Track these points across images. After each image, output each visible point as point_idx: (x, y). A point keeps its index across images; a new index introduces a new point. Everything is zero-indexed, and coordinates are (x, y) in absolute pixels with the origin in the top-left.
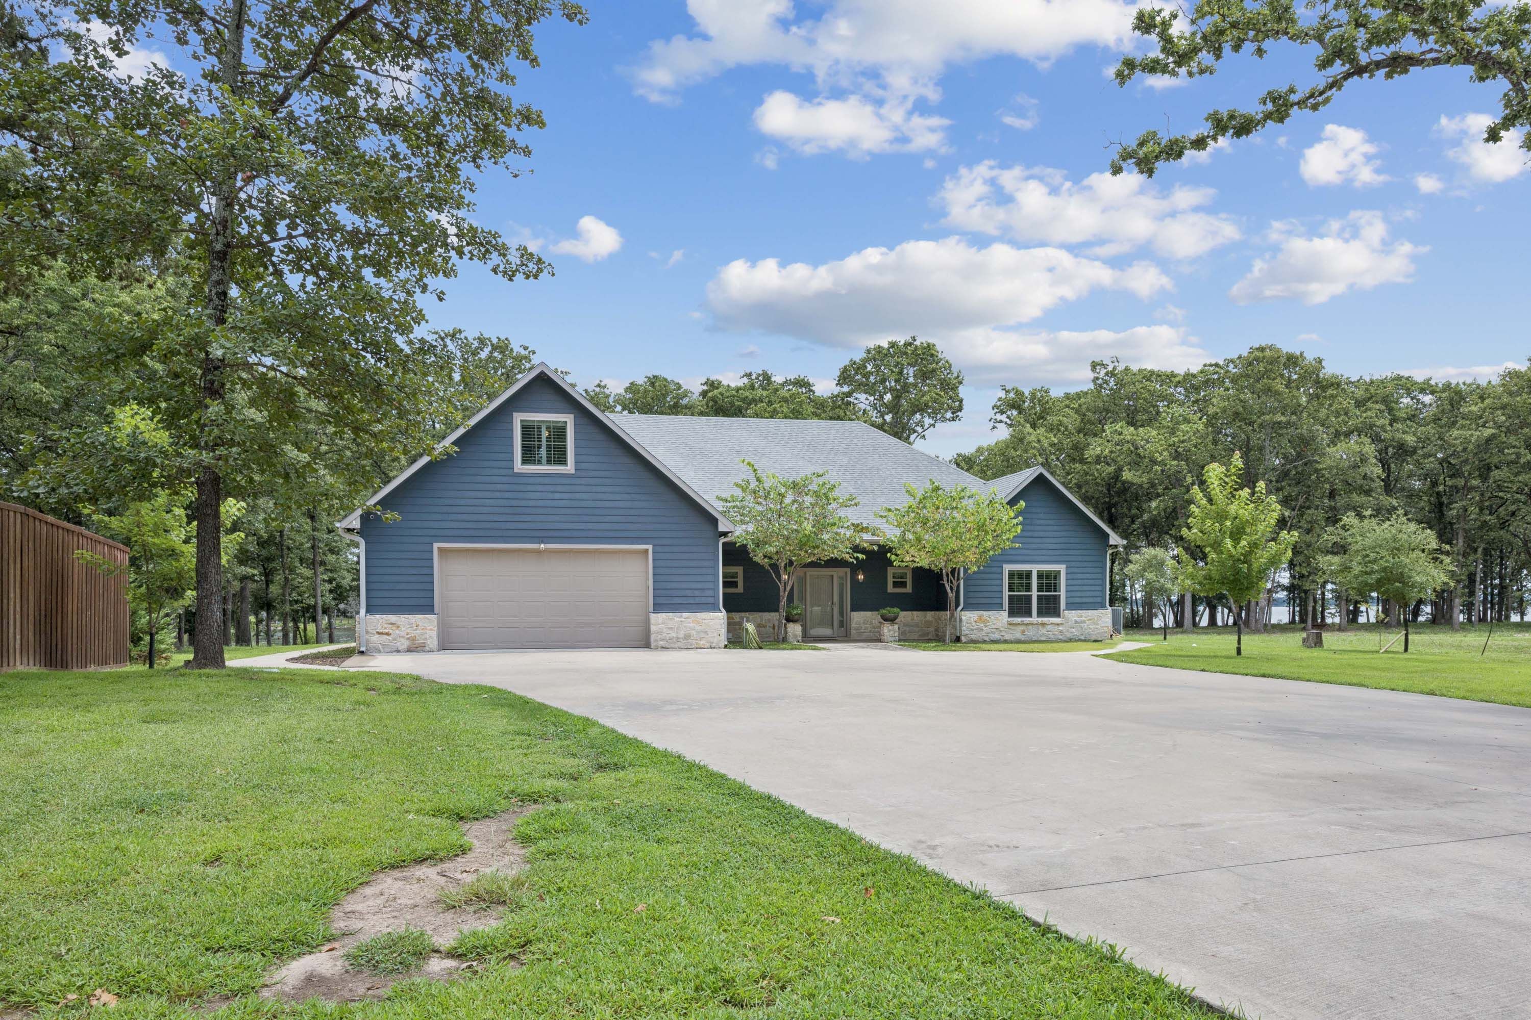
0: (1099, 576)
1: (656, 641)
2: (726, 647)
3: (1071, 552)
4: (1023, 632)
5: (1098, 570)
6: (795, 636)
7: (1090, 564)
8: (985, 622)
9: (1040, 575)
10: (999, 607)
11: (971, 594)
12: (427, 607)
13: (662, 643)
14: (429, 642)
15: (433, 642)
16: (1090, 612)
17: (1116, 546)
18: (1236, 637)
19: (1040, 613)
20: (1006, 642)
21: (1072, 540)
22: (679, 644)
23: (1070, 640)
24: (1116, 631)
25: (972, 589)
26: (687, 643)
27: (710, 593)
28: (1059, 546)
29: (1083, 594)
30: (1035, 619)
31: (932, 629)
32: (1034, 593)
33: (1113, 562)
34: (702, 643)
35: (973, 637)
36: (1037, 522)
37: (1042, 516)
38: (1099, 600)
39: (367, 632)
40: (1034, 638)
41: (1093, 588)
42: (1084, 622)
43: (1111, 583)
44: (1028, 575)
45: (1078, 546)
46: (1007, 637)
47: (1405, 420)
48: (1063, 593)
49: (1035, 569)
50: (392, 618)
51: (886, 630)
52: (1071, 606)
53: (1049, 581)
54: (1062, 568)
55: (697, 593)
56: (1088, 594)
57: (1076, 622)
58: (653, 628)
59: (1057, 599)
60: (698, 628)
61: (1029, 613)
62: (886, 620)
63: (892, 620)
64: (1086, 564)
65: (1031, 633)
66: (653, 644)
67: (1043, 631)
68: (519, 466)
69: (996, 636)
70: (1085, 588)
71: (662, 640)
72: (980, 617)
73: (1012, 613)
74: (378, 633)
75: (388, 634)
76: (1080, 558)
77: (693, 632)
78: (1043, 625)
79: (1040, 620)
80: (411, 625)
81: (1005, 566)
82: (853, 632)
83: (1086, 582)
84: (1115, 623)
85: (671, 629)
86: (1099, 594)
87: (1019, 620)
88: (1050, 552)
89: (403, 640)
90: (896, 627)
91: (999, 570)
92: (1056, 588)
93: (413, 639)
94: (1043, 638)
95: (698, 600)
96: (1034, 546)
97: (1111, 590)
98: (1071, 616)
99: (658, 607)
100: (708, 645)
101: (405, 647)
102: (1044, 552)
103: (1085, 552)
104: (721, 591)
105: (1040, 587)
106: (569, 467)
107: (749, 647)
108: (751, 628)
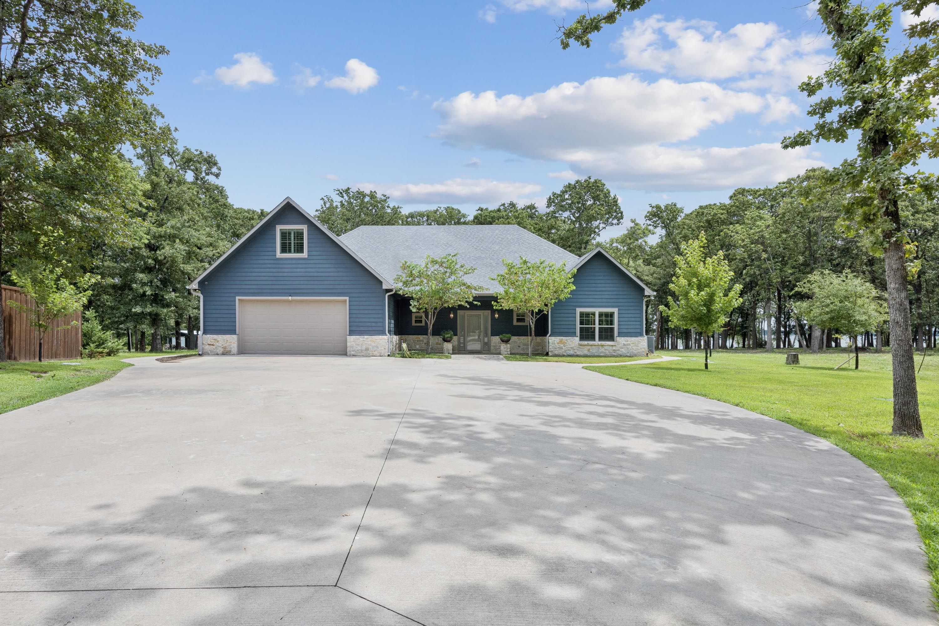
0: (639, 315)
1: (350, 351)
2: (389, 355)
3: (621, 300)
4: (589, 350)
5: (638, 312)
6: (448, 350)
7: (633, 308)
8: (564, 343)
9: (601, 315)
10: (573, 334)
11: (556, 326)
12: (233, 331)
13: (353, 353)
14: (232, 350)
15: (235, 350)
16: (633, 339)
17: (649, 296)
18: (704, 355)
19: (601, 339)
20: (578, 356)
21: (621, 293)
22: (362, 354)
23: (621, 356)
24: (651, 351)
25: (556, 323)
26: (366, 354)
27: (380, 324)
28: (613, 297)
29: (629, 327)
30: (597, 342)
31: (540, 347)
32: (597, 326)
33: (647, 307)
34: (375, 353)
35: (556, 352)
36: (599, 281)
37: (601, 278)
38: (639, 331)
39: (203, 344)
40: (596, 354)
41: (634, 323)
42: (629, 345)
43: (647, 320)
44: (594, 314)
45: (625, 297)
46: (578, 353)
47: (925, 212)
48: (616, 326)
49: (597, 311)
50: (215, 336)
51: (502, 348)
52: (621, 334)
53: (608, 318)
54: (615, 310)
55: (373, 324)
56: (632, 327)
57: (624, 345)
58: (348, 344)
59: (612, 330)
60: (373, 344)
61: (593, 339)
62: (503, 341)
63: (507, 341)
64: (630, 308)
65: (594, 351)
66: (348, 353)
67: (602, 350)
68: (279, 255)
69: (571, 352)
70: (630, 323)
71: (353, 351)
72: (561, 341)
73: (582, 338)
74: (209, 345)
75: (213, 345)
76: (626, 304)
77: (370, 347)
78: (602, 346)
79: (600, 343)
80: (224, 340)
81: (577, 309)
82: (492, 348)
83: (630, 319)
84: (649, 346)
85: (358, 345)
86: (639, 327)
87: (586, 343)
88: (609, 300)
89: (220, 348)
90: (508, 345)
91: (573, 312)
92: (612, 323)
93: (225, 348)
94: (601, 354)
95: (374, 328)
96: (596, 297)
97: (646, 324)
98: (621, 341)
99: (351, 332)
100: (378, 354)
101: (221, 352)
102: (604, 300)
103: (629, 300)
104: (388, 322)
105: (601, 322)
106: (305, 255)
107: (403, 356)
108: (404, 346)
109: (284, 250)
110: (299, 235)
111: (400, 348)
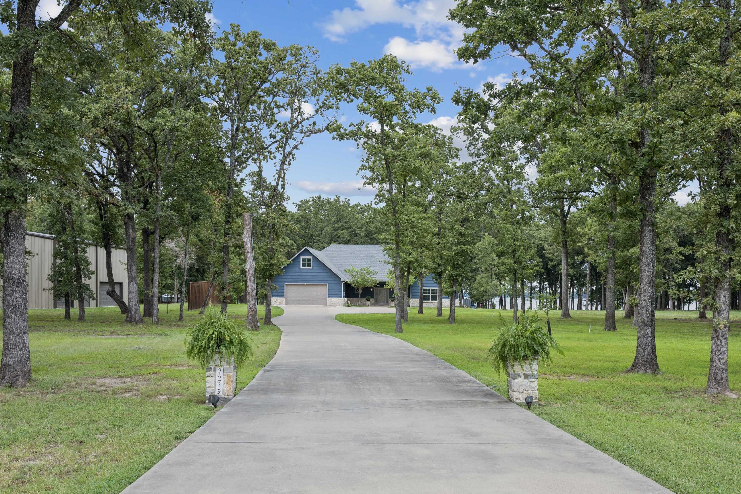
2: (343, 306)
4: (426, 304)
6: (368, 304)
8: (416, 302)
9: (432, 290)
11: (413, 294)
12: (283, 296)
15: (284, 303)
16: (446, 300)
19: (432, 300)
22: (333, 305)
27: (340, 294)
30: (430, 301)
32: (430, 295)
35: (413, 305)
38: (447, 296)
40: (429, 306)
44: (429, 290)
49: (431, 288)
50: (276, 298)
51: (391, 303)
53: (434, 292)
58: (327, 301)
59: (436, 296)
60: (337, 301)
61: (428, 300)
62: (392, 301)
65: (429, 304)
66: (327, 304)
68: (301, 267)
71: (329, 304)
72: (415, 300)
73: (424, 299)
74: (274, 301)
75: (277, 301)
78: (432, 303)
80: (280, 299)
85: (331, 301)
87: (426, 301)
92: (436, 293)
93: (280, 302)
94: (432, 306)
95: (337, 295)
99: (329, 297)
100: (339, 305)
101: (278, 304)
104: (343, 293)
105: (432, 293)
106: (311, 267)
107: (349, 306)
108: (349, 302)
109: (303, 265)
110: (309, 260)
111: (347, 303)
